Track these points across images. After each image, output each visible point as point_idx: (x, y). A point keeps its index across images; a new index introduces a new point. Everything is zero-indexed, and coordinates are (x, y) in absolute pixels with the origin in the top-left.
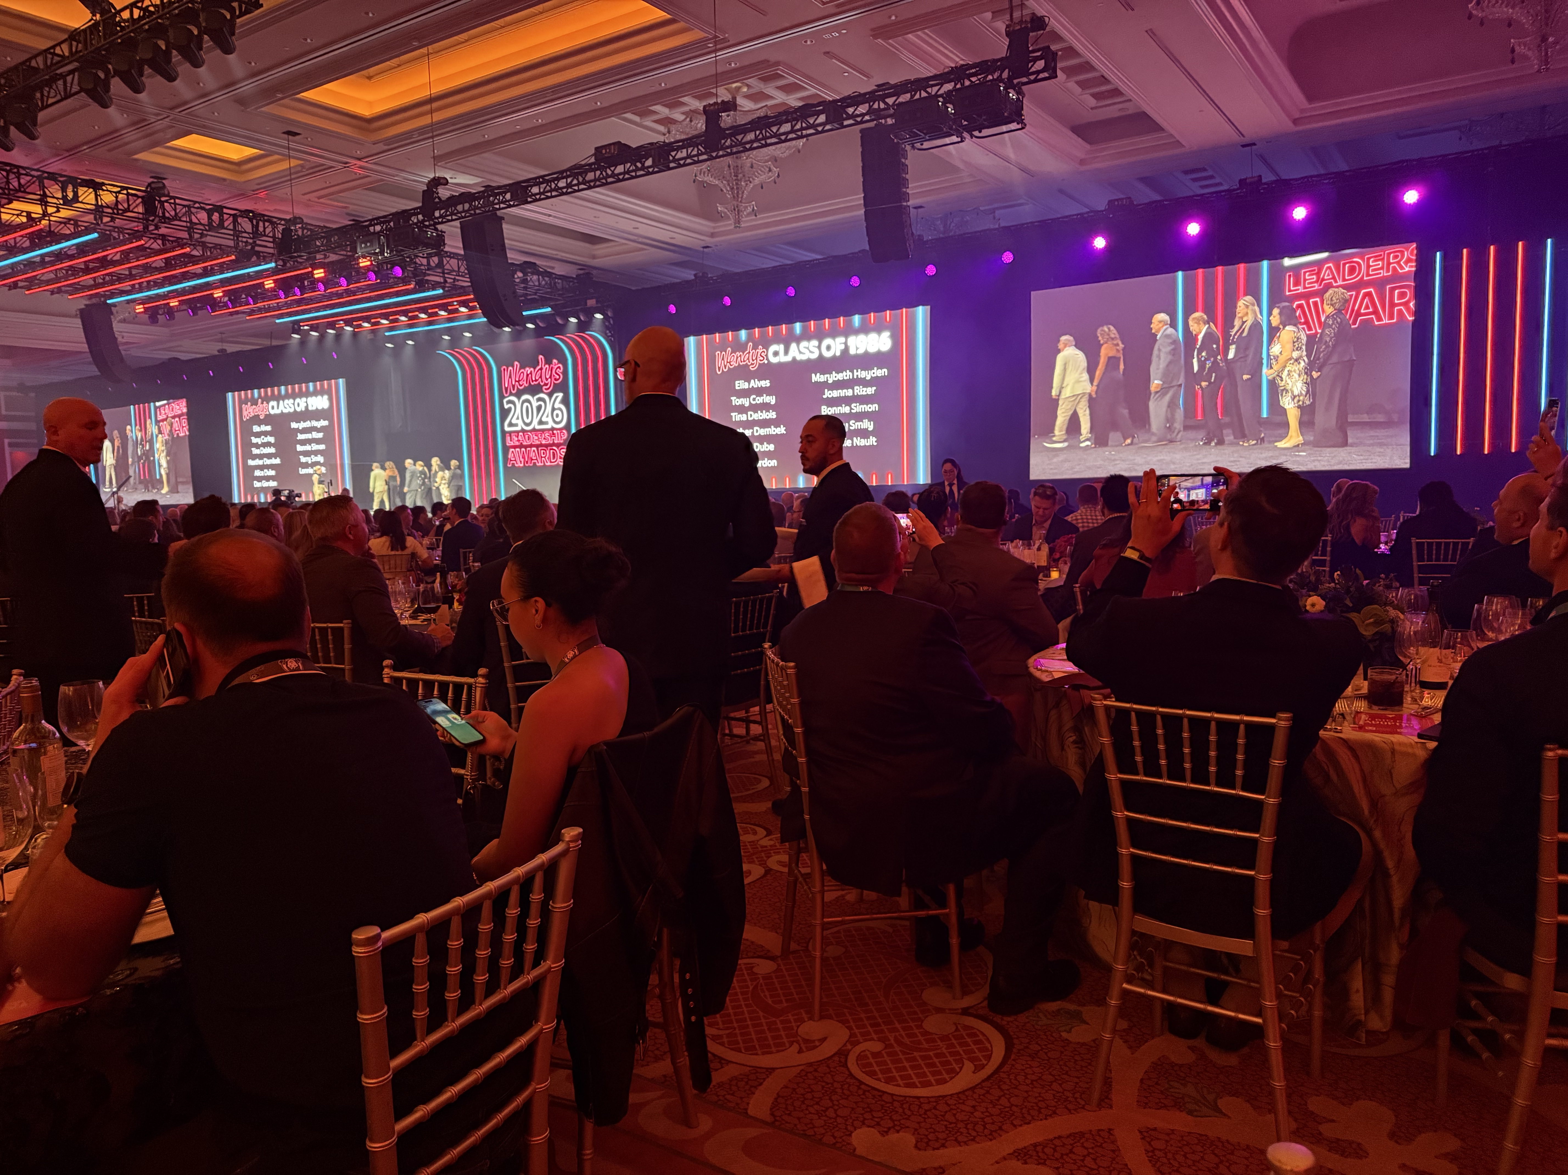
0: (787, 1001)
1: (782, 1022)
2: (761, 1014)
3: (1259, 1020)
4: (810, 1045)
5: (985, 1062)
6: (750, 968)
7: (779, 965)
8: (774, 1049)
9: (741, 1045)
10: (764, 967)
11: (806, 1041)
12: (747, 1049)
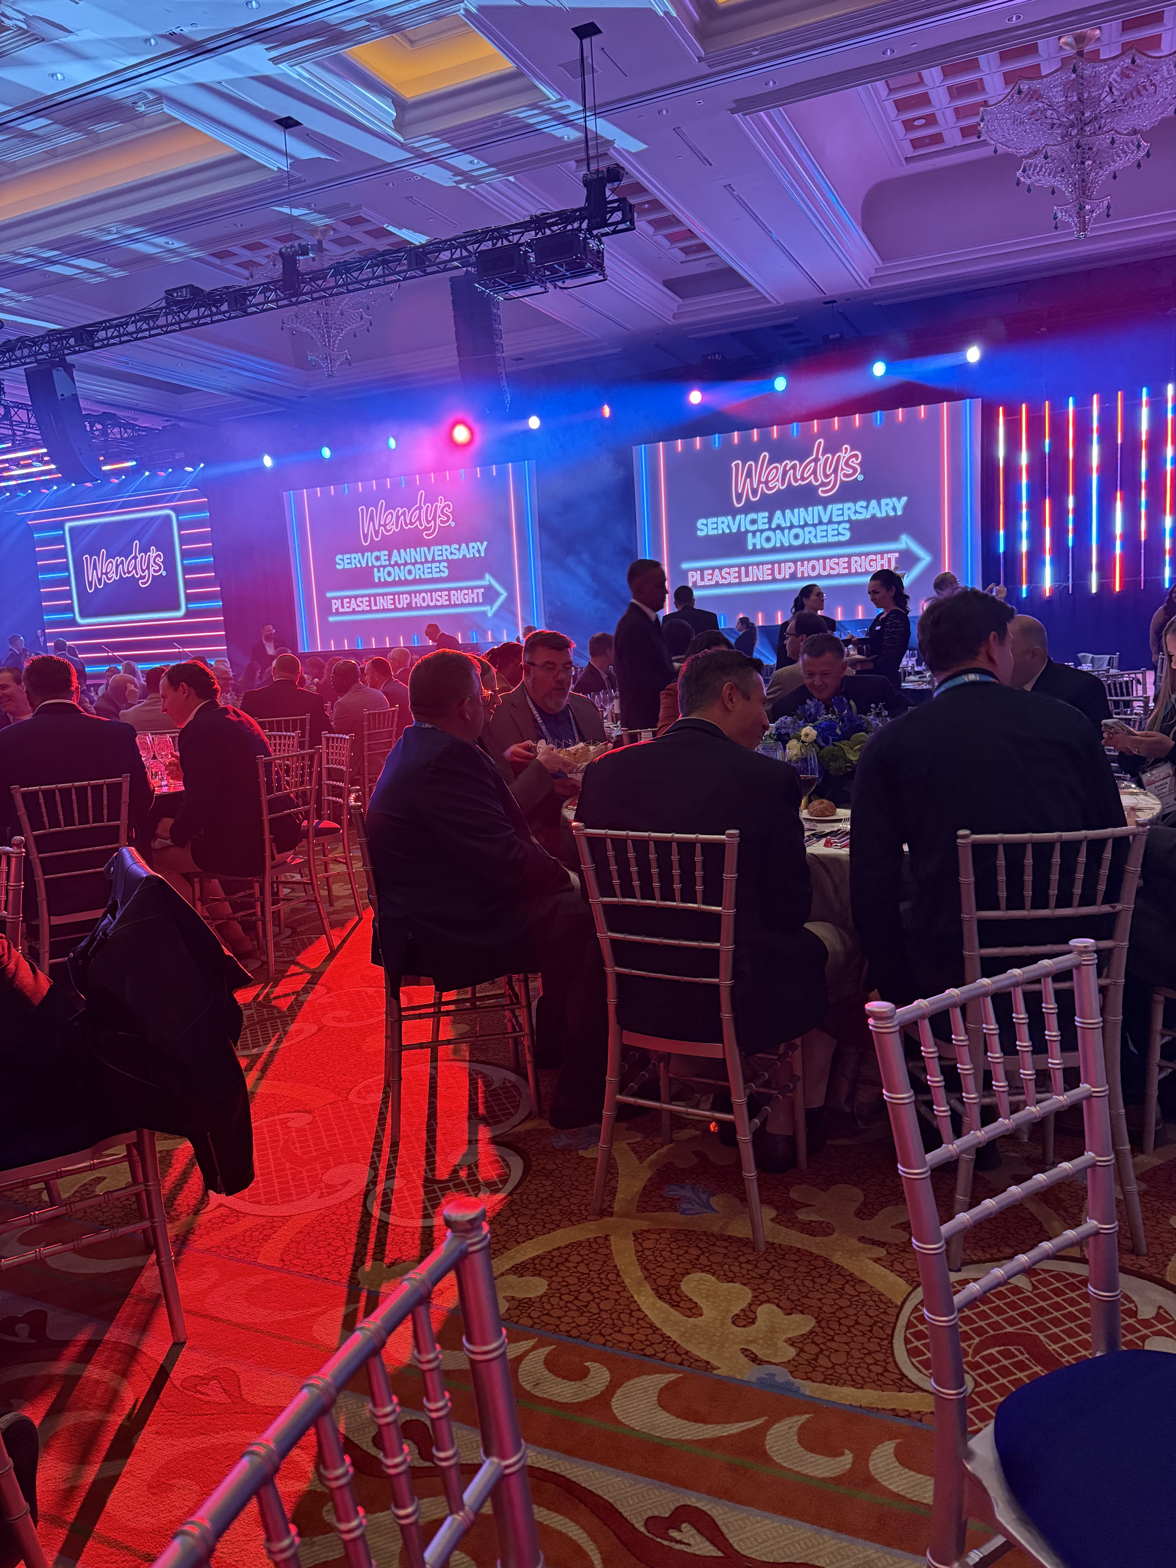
0: (316, 1150)
1: (307, 1171)
2: (288, 1165)
3: (731, 1117)
4: (332, 1189)
5: (501, 1186)
6: (284, 1122)
7: (314, 1117)
8: (295, 1198)
9: (262, 1197)
10: (299, 1121)
11: (328, 1186)
12: (268, 1201)
